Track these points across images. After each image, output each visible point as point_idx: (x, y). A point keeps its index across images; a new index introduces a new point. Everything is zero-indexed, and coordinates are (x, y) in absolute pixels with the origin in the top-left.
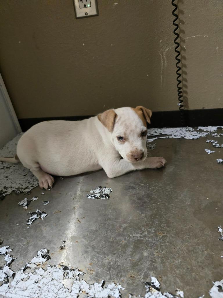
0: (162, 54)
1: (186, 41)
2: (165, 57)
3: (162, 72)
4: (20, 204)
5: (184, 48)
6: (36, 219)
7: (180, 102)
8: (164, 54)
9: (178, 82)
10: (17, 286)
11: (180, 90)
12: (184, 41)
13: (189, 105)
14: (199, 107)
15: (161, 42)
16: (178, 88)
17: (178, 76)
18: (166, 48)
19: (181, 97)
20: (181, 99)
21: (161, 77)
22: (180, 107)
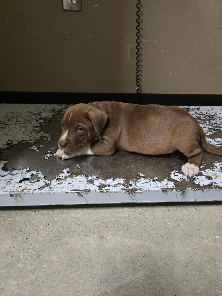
0: (127, 50)
1: (143, 42)
2: (128, 52)
3: (125, 63)
4: (32, 149)
5: (142, 47)
6: (50, 156)
7: (137, 86)
8: (128, 50)
9: (137, 71)
10: (55, 187)
11: (138, 78)
12: (142, 42)
13: (142, 90)
14: (149, 92)
15: (127, 41)
16: (137, 75)
17: (137, 66)
18: (130, 46)
19: (138, 82)
20: (138, 84)
21: (125, 67)
22: (137, 91)
